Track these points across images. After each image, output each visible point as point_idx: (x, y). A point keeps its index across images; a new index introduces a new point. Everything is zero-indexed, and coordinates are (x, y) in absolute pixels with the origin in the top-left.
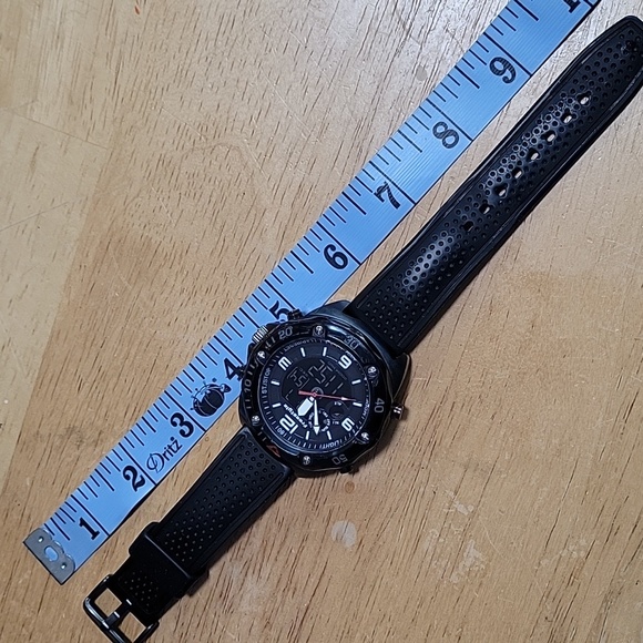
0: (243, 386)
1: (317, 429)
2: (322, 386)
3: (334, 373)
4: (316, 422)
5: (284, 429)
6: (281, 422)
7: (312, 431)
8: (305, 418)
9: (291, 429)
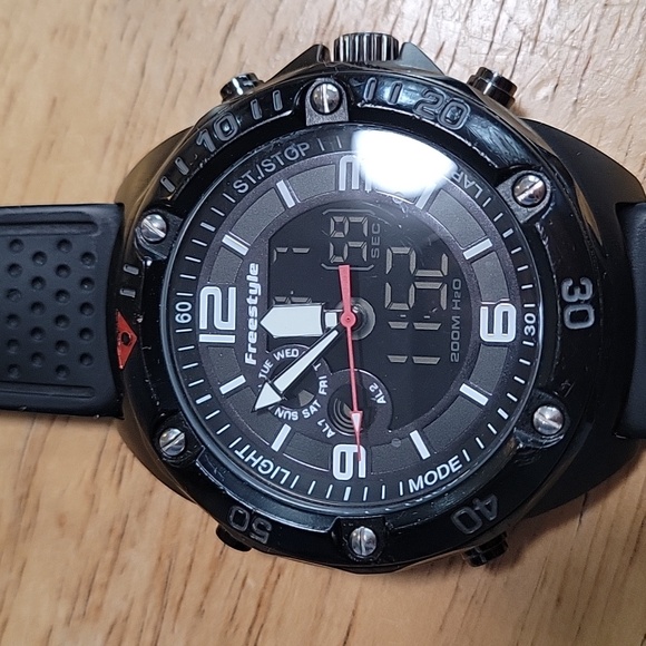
0: (206, 124)
1: (267, 397)
2: (384, 315)
3: (444, 318)
4: (284, 382)
5: (195, 312)
6: (205, 292)
7: (253, 388)
8: (270, 343)
9: (212, 329)
